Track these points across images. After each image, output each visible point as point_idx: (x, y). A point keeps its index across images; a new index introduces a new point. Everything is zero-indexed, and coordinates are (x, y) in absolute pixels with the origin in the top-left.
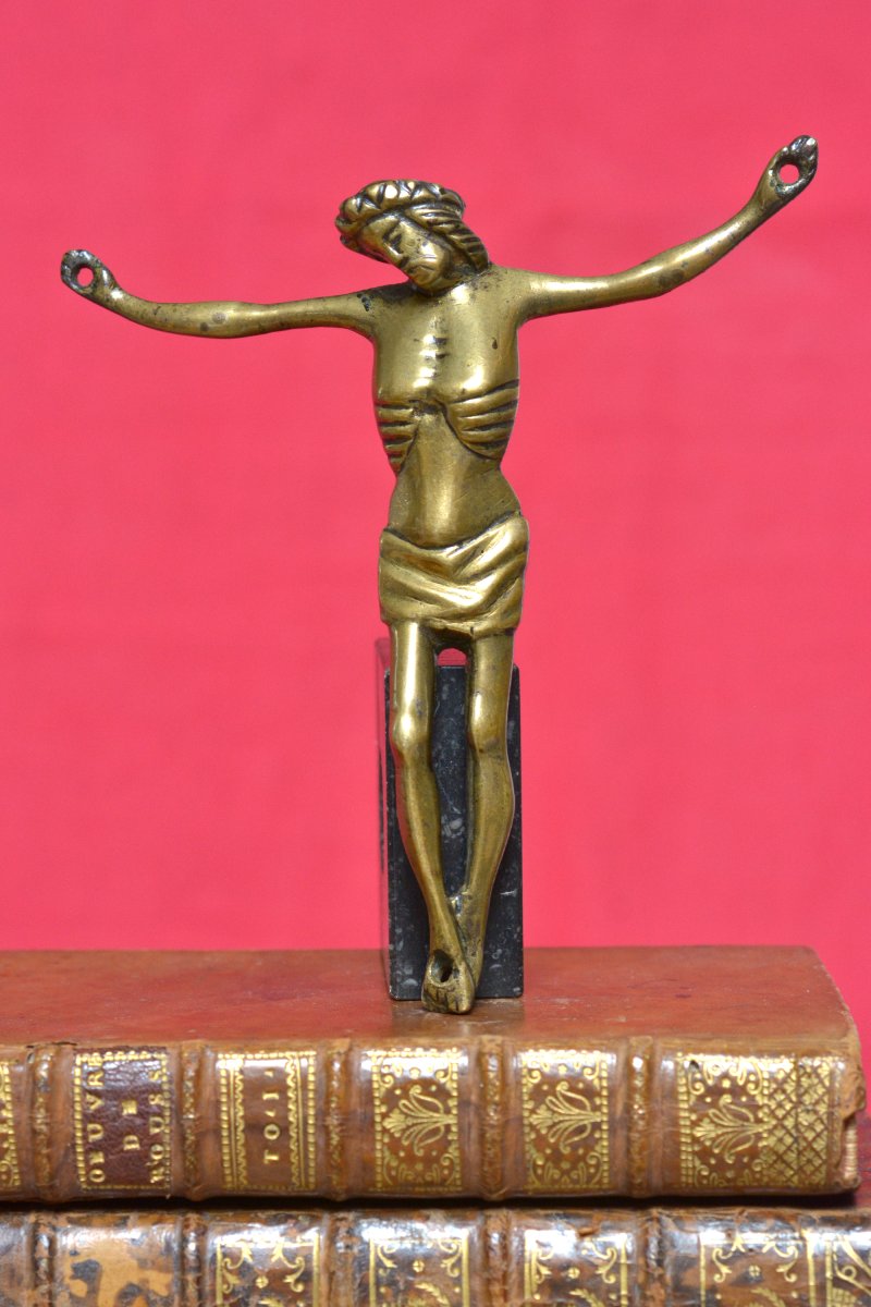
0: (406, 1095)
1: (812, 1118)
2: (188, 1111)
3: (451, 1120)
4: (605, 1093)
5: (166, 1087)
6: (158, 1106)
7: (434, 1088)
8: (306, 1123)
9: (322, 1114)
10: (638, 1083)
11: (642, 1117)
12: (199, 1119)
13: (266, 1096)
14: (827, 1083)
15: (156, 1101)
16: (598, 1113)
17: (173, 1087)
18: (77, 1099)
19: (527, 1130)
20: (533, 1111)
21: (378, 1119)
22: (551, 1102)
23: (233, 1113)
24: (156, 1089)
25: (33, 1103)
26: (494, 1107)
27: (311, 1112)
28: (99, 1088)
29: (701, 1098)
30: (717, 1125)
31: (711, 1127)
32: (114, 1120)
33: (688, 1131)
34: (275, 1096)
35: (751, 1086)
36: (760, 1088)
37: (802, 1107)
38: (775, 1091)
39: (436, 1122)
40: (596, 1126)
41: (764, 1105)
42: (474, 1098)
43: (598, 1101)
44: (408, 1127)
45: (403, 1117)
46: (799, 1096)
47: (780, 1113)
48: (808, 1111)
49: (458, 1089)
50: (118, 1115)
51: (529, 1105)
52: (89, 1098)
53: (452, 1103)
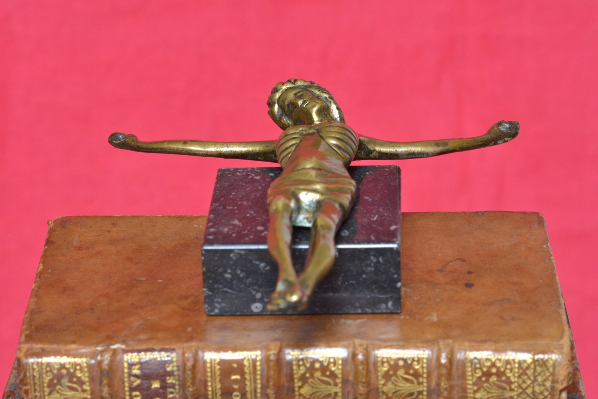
0: (312, 376)
1: (542, 388)
2: (189, 387)
3: (338, 389)
4: (425, 375)
5: (176, 373)
6: (172, 383)
7: (328, 373)
8: (255, 392)
9: (264, 387)
10: (444, 371)
11: (446, 389)
12: (196, 390)
13: (234, 377)
14: (551, 370)
15: (170, 380)
16: (421, 386)
17: (180, 373)
18: (126, 380)
19: (381, 394)
20: (384, 385)
21: (296, 389)
22: (395, 380)
23: (214, 386)
24: (171, 374)
25: (101, 382)
26: (362, 384)
27: (259, 386)
28: (137, 374)
29: (479, 378)
30: (488, 392)
31: (485, 393)
32: (147, 390)
33: (472, 395)
34: (238, 377)
35: (508, 371)
36: (513, 373)
37: (536, 383)
38: (522, 374)
39: (329, 391)
40: (420, 393)
41: (515, 382)
42: (351, 378)
43: (421, 380)
44: (314, 393)
45: (310, 388)
46: (535, 377)
47: (524, 386)
48: (540, 385)
49: (342, 374)
50: (149, 387)
51: (382, 382)
52: (133, 379)
53: (339, 381)
